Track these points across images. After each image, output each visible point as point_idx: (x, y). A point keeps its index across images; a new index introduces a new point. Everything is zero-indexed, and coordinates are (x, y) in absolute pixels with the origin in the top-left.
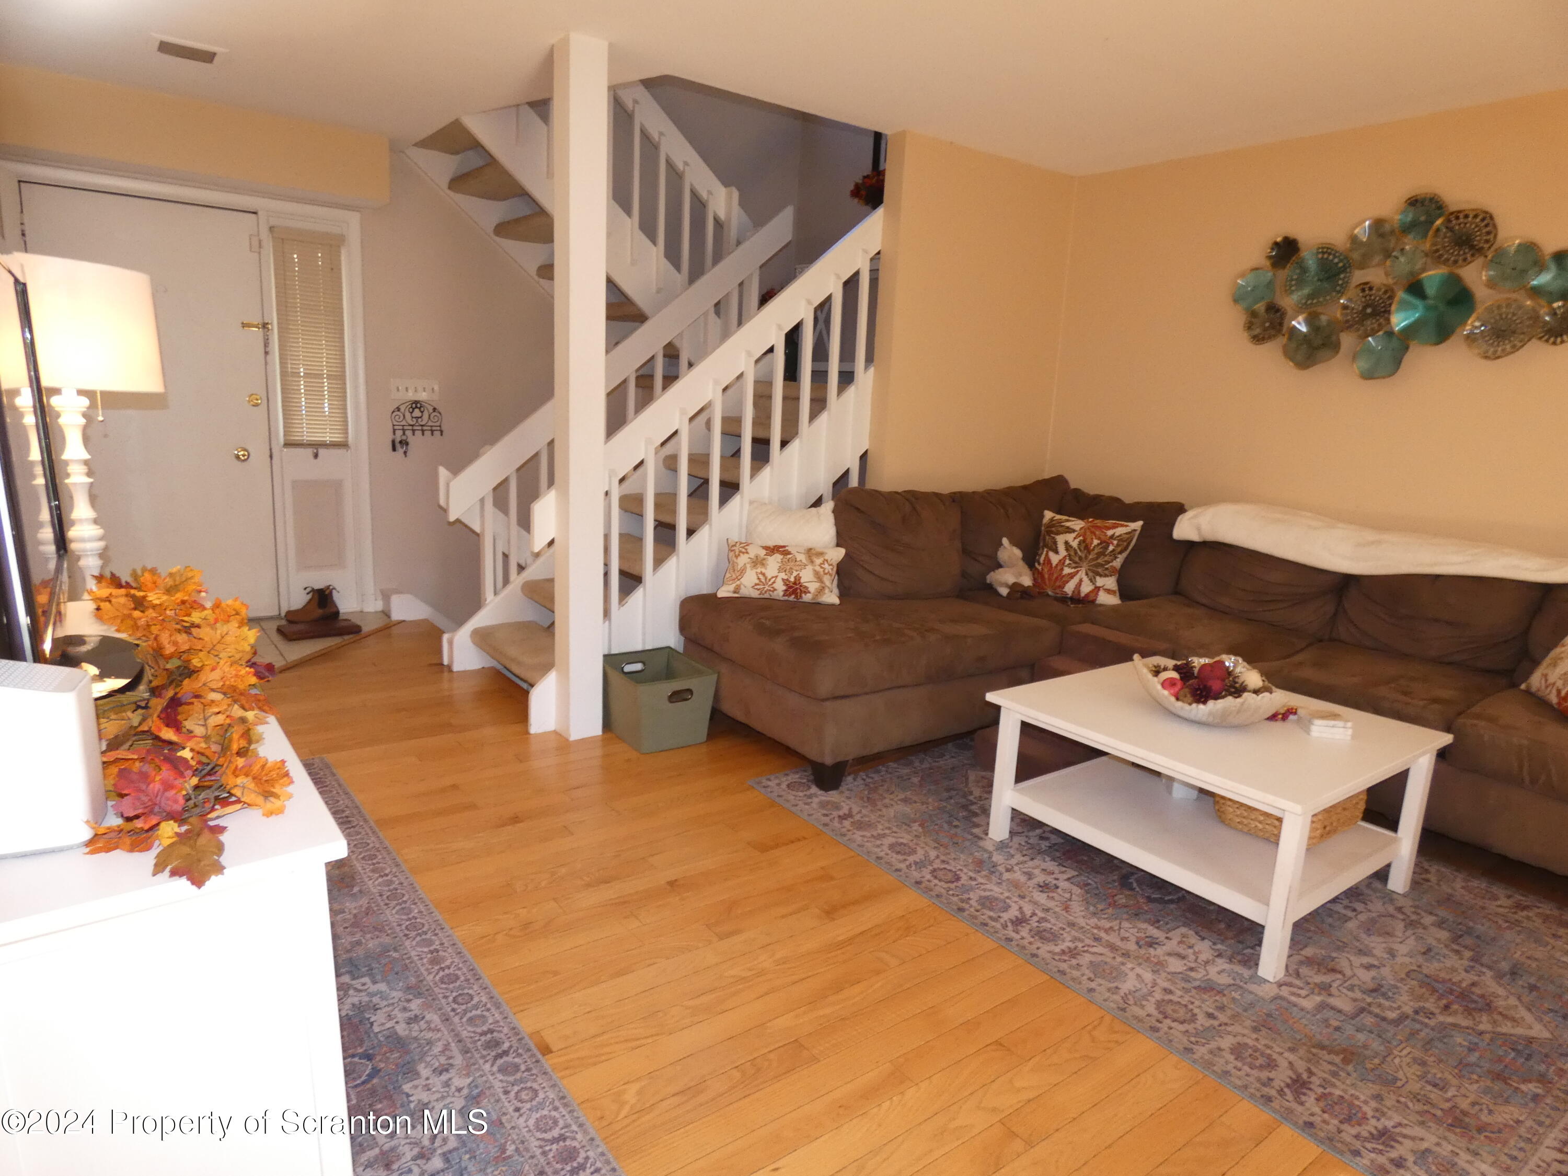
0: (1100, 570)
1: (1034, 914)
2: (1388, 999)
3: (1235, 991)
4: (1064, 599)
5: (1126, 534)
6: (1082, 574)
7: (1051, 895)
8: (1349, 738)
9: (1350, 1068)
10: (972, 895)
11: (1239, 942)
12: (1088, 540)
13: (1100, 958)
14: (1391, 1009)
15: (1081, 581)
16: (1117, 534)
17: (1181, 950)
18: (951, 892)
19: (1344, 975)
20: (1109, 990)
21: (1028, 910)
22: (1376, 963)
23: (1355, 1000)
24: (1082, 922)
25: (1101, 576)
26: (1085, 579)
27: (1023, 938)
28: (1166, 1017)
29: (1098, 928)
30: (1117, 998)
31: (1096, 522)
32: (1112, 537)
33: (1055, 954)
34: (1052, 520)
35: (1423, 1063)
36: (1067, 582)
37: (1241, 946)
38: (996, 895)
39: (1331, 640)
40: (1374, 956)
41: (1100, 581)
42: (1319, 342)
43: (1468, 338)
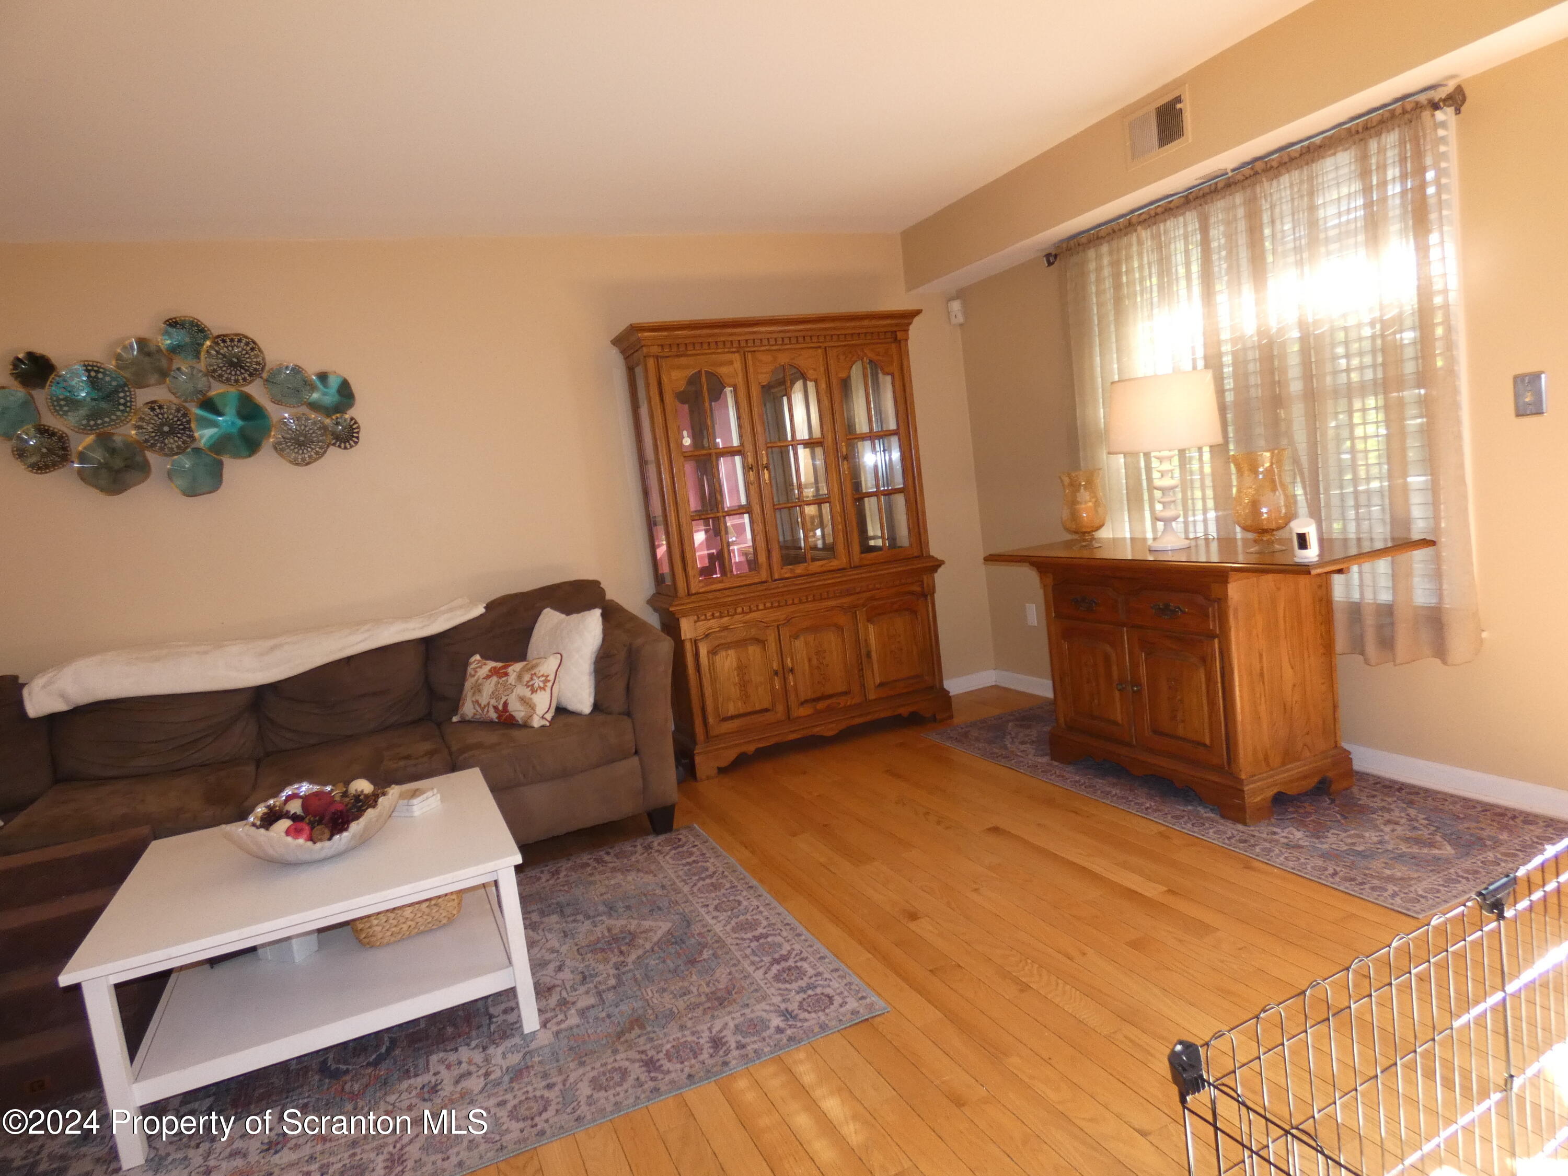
2: (596, 975)
3: (532, 1057)
9: (649, 1029)
14: (606, 979)
17: (456, 1072)
19: (558, 986)
22: (558, 964)
23: (587, 993)
28: (532, 1119)
35: (664, 990)
37: (485, 1029)
39: (275, 754)
42: (118, 463)
43: (275, 448)
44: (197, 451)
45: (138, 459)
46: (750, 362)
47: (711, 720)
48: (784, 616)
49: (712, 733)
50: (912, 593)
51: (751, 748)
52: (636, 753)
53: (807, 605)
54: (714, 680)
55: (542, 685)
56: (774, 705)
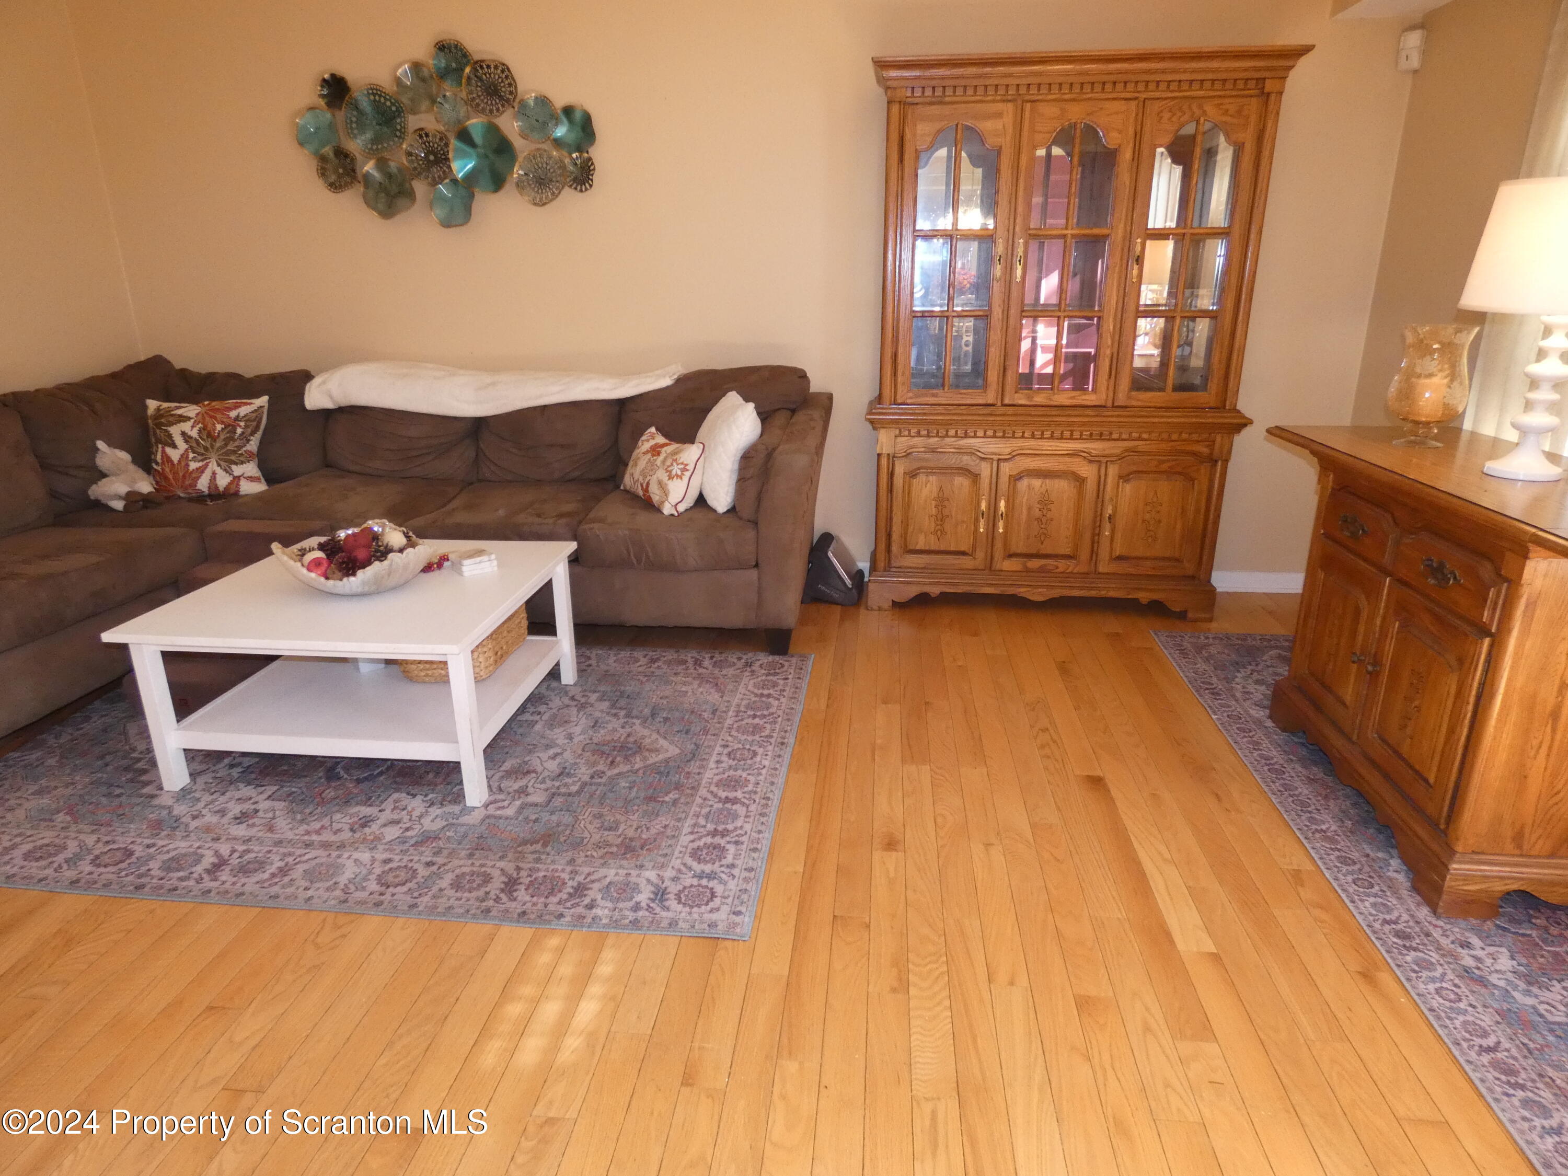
0: (233, 458)
1: (233, 851)
2: (571, 776)
3: (448, 830)
4: (200, 499)
5: (253, 412)
6: (213, 466)
7: (250, 822)
8: (496, 568)
9: (549, 849)
10: (152, 865)
11: (448, 784)
12: (210, 426)
13: (314, 863)
14: (574, 783)
15: (214, 474)
16: (242, 414)
17: (395, 817)
18: (123, 873)
19: (537, 773)
20: (328, 889)
21: (224, 850)
22: (559, 751)
23: (547, 790)
24: (290, 835)
25: (236, 464)
26: (219, 471)
27: (224, 883)
28: (388, 887)
29: (308, 833)
30: (338, 893)
31: (214, 404)
32: (237, 418)
33: (264, 881)
34: (158, 409)
35: (601, 816)
36: (198, 478)
37: (447, 788)
38: (183, 851)
39: (480, 481)
40: (558, 745)
41: (237, 470)
42: (394, 189)
43: (517, 185)
44: (455, 181)
45: (407, 185)
46: (1027, 114)
47: (895, 548)
48: (1008, 450)
49: (894, 564)
50: (1194, 454)
51: (935, 591)
52: (757, 566)
53: (1041, 442)
54: (907, 505)
55: (679, 473)
56: (974, 547)
